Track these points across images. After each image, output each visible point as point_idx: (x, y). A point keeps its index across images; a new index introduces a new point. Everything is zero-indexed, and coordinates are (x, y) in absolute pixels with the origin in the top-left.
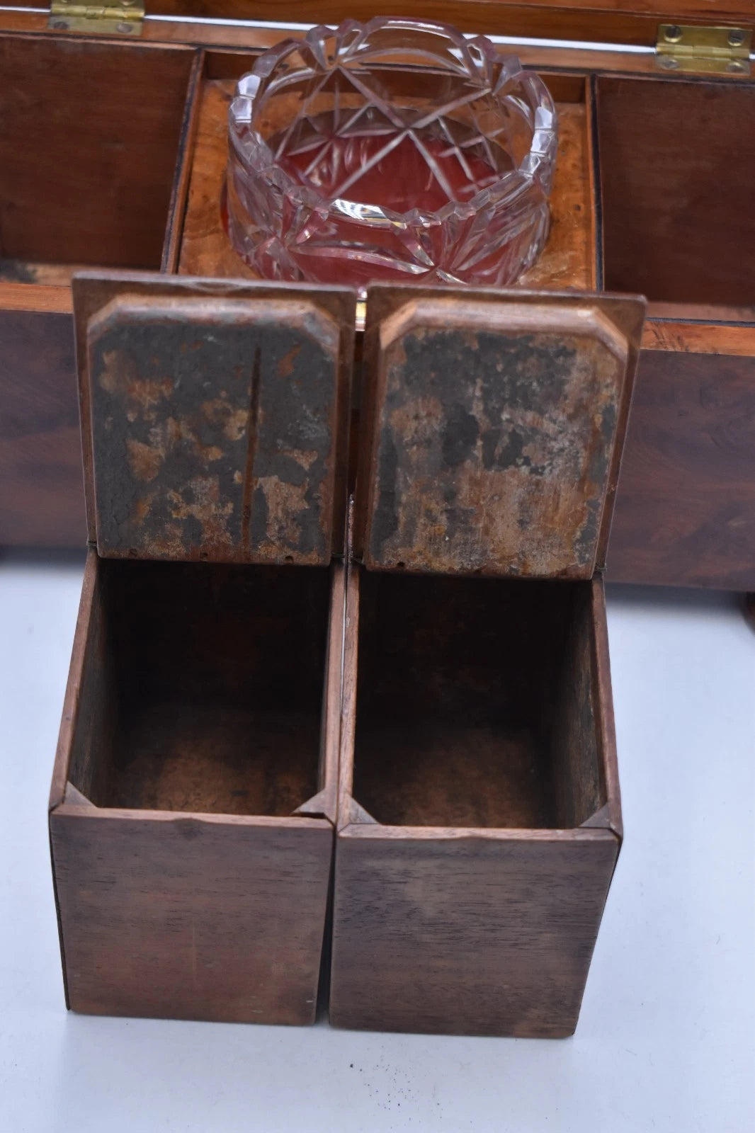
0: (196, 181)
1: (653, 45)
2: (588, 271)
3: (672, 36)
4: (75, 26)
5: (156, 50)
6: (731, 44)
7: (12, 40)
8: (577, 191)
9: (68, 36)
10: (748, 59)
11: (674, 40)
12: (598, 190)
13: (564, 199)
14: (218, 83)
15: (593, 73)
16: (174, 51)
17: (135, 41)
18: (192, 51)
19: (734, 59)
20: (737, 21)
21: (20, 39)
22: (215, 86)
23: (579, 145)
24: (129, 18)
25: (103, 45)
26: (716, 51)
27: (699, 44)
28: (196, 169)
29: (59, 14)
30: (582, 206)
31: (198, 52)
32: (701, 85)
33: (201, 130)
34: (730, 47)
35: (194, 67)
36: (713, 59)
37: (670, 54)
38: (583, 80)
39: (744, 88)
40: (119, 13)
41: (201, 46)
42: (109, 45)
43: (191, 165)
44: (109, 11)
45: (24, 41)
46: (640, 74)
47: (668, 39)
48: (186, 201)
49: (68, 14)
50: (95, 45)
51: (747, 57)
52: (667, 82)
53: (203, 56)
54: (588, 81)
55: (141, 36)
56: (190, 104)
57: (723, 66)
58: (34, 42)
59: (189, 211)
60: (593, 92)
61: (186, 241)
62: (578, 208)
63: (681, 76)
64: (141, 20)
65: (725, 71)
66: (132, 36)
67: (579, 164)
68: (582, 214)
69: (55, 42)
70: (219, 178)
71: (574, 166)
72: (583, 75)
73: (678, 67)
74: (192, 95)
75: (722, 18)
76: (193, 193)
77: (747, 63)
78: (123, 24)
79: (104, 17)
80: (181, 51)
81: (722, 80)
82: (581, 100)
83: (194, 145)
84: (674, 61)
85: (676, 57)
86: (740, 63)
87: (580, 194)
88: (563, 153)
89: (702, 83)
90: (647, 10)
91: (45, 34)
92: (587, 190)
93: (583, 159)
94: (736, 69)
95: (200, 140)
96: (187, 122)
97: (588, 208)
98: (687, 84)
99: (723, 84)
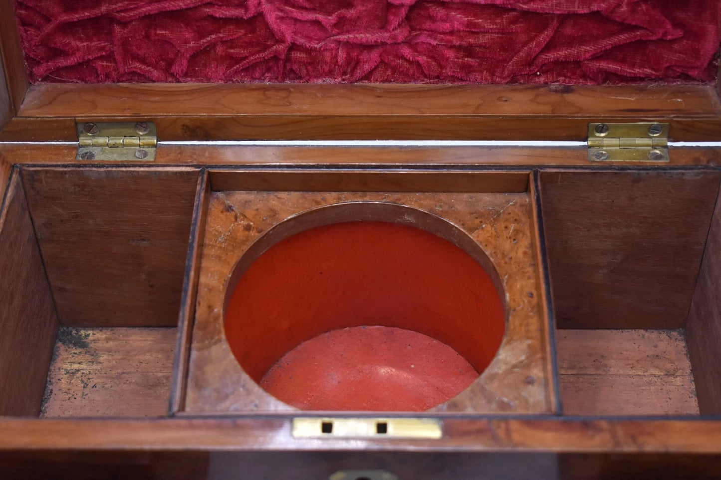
0: (203, 291)
1: (585, 140)
2: (544, 359)
3: (601, 132)
4: (100, 156)
5: (167, 172)
6: (651, 135)
7: (47, 172)
8: (529, 278)
9: (94, 166)
10: (666, 147)
11: (602, 135)
12: (547, 284)
13: (518, 287)
14: (220, 195)
15: (536, 170)
16: (182, 173)
17: (149, 166)
18: (196, 171)
19: (654, 147)
20: (656, 117)
21: (53, 171)
22: (218, 198)
23: (528, 232)
24: (144, 145)
25: (122, 171)
26: (638, 141)
27: (624, 137)
28: (203, 279)
29: (87, 146)
30: (535, 293)
31: (202, 172)
32: (628, 173)
33: (207, 241)
34: (651, 137)
35: (198, 187)
36: (637, 148)
37: (600, 146)
38: (528, 175)
39: (665, 173)
40: (136, 141)
41: (203, 167)
42: (127, 172)
43: (197, 276)
44: (128, 140)
45: (56, 172)
46: (576, 167)
47: (597, 134)
48: (193, 311)
49: (93, 145)
50: (115, 171)
51: (666, 144)
52: (599, 172)
53: (205, 176)
54: (532, 177)
55: (154, 162)
56: (195, 224)
57: (645, 154)
58: (65, 172)
59: (196, 322)
60: (537, 187)
61: (194, 354)
62: (531, 295)
63: (610, 167)
64: (155, 146)
65: (648, 159)
66: (147, 162)
67: (529, 251)
68: (535, 301)
69: (82, 171)
70: (221, 287)
71: (525, 253)
72: (527, 172)
73: (607, 158)
74: (197, 215)
75: (642, 115)
76: (199, 304)
77: (665, 150)
78: (139, 151)
79: (124, 145)
80: (188, 173)
81: (645, 169)
82: (527, 190)
83: (200, 256)
84: (604, 152)
85: (604, 148)
86: (660, 151)
87: (532, 281)
88: (515, 242)
89: (629, 171)
90: (578, 113)
91: (74, 166)
92: (537, 278)
93: (532, 246)
94: (658, 157)
95: (206, 251)
96: (193, 242)
97: (540, 296)
98: (616, 173)
99: (647, 171)
